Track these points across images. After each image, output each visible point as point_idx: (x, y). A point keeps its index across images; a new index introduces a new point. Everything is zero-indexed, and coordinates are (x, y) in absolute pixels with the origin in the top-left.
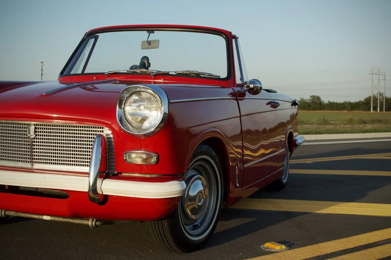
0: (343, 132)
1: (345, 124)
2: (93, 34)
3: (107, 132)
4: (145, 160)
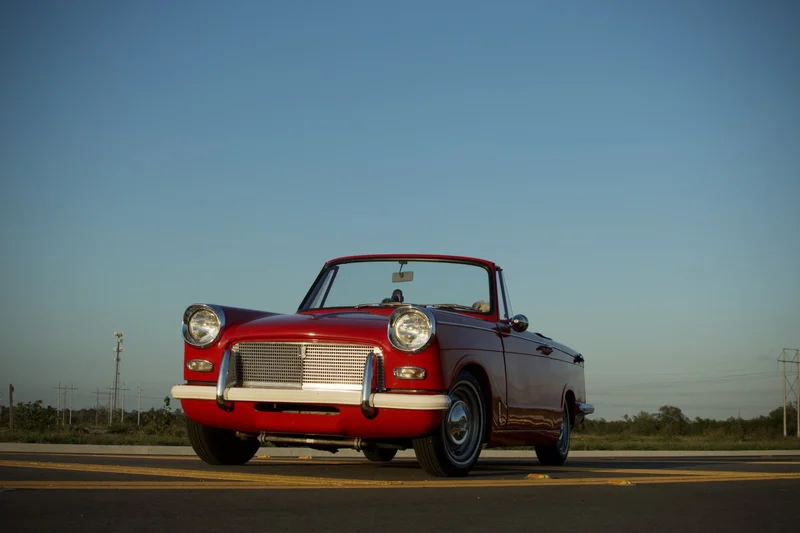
2: (333, 266)
3: (377, 351)
4: (414, 375)
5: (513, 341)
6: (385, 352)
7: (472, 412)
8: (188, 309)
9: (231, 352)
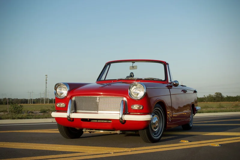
0: (230, 111)
1: (233, 108)
2: (109, 64)
3: (125, 99)
4: (139, 108)
5: (174, 90)
6: (127, 99)
7: (160, 118)
8: (56, 85)
9: (72, 100)
